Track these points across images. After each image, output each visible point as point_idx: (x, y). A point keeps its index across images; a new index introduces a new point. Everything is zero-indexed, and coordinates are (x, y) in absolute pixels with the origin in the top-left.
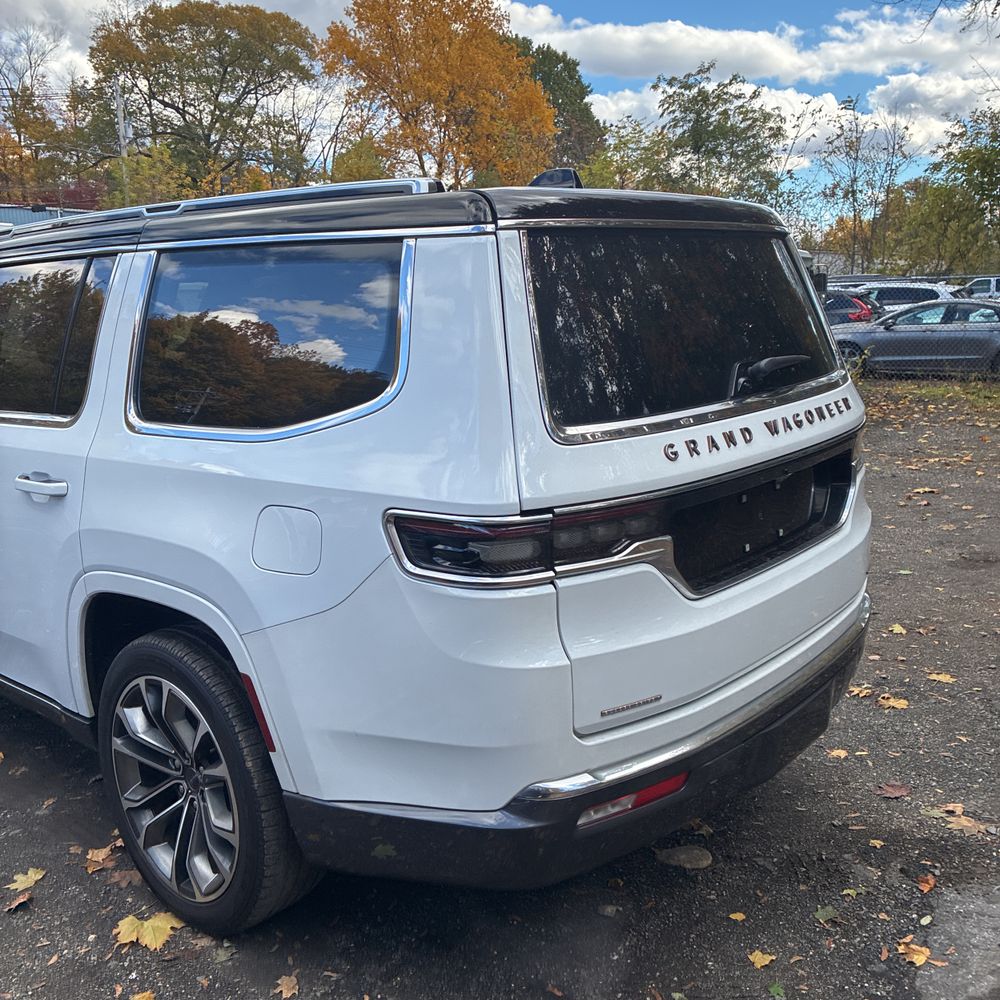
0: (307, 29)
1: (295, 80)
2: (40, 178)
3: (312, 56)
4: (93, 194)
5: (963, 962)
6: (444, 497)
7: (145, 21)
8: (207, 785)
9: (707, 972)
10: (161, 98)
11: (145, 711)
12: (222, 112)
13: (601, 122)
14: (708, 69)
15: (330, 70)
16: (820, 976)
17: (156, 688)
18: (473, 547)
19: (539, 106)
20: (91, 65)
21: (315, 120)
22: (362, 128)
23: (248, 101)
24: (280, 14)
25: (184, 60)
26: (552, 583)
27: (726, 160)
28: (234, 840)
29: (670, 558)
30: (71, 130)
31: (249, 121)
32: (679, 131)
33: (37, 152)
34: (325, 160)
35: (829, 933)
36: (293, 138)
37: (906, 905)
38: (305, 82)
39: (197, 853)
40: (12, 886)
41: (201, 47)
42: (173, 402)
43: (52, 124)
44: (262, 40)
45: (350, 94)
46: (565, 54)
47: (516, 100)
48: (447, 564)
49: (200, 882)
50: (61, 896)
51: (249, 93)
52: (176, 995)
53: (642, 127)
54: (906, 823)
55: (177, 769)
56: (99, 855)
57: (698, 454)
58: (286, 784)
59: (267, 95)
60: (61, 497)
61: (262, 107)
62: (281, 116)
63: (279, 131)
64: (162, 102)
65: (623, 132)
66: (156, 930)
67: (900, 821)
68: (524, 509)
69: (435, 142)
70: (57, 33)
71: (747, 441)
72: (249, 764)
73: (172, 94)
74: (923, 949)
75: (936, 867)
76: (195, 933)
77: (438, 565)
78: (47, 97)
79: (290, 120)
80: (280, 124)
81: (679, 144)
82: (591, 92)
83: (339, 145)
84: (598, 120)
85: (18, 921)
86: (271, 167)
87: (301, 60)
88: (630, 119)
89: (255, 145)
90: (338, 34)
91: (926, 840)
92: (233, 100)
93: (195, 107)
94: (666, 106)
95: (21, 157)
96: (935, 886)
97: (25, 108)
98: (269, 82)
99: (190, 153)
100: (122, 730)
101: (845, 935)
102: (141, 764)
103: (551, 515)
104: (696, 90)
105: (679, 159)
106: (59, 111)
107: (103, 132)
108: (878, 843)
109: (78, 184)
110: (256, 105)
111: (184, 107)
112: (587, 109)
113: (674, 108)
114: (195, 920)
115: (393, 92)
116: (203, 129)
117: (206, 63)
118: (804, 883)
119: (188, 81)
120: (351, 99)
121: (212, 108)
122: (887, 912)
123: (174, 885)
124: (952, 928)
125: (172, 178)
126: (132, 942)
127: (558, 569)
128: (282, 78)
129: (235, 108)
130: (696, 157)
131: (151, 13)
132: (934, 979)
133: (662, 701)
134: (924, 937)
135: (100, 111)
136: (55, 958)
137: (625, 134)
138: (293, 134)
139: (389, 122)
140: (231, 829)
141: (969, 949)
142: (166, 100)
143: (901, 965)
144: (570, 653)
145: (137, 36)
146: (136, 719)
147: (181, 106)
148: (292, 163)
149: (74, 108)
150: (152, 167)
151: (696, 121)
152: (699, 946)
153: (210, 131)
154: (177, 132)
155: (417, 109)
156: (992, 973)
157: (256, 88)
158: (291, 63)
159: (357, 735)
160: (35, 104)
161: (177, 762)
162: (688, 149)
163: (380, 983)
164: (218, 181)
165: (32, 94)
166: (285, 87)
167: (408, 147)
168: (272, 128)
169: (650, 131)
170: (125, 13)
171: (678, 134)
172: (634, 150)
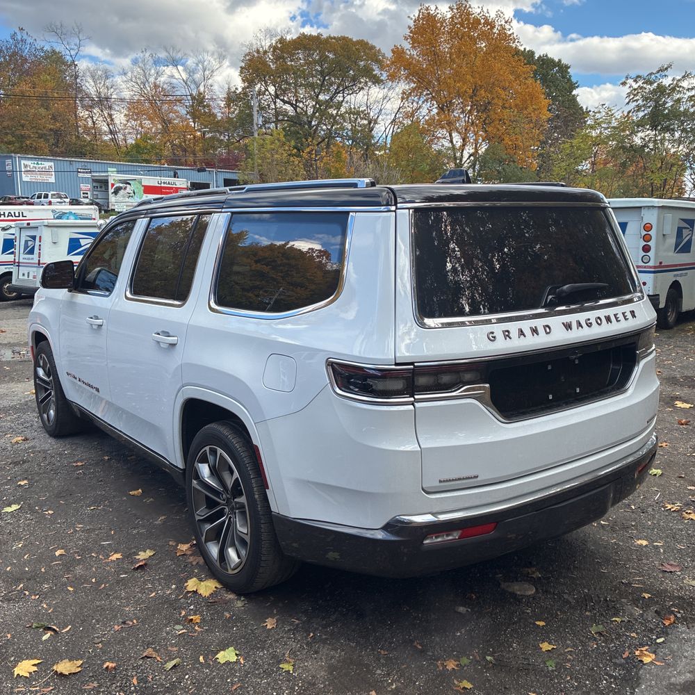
0: (379, 50)
1: (370, 84)
2: (205, 150)
3: (382, 68)
4: (237, 159)
5: (674, 664)
6: (356, 353)
7: (275, 48)
8: (237, 509)
9: (511, 649)
10: (282, 98)
11: (209, 465)
12: (320, 106)
13: (584, 108)
14: (666, 69)
15: (392, 77)
16: (581, 661)
17: (214, 452)
18: (369, 381)
19: (538, 98)
20: (240, 78)
21: (381, 110)
22: (412, 115)
23: (337, 98)
24: (363, 41)
25: (298, 73)
26: (413, 404)
27: (677, 135)
28: (248, 539)
29: (488, 397)
30: (225, 120)
31: (338, 112)
32: (641, 114)
33: (204, 134)
34: (386, 137)
35: (595, 639)
36: (366, 122)
37: (651, 631)
38: (377, 85)
39: (230, 546)
40: (137, 557)
41: (310, 63)
42: (257, 296)
43: (214, 116)
44: (349, 58)
45: (404, 93)
46: (560, 61)
47: (521, 94)
48: (357, 390)
49: (231, 563)
50: (161, 565)
51: (339, 93)
52: (212, 619)
53: (613, 112)
54: (671, 587)
55: (224, 500)
56: (184, 547)
57: (510, 338)
58: (274, 508)
59: (350, 94)
60: (174, 345)
61: (347, 102)
62: (359, 108)
63: (357, 118)
64: (283, 100)
65: (598, 116)
66: (207, 587)
67: (668, 585)
68: (397, 362)
69: (461, 124)
70: (222, 57)
71: (547, 333)
72: (257, 496)
73: (290, 95)
74: (651, 655)
75: (680, 613)
76: (227, 591)
77: (352, 390)
78: (212, 99)
79: (365, 110)
80: (358, 113)
81: (641, 124)
82: (577, 87)
83: (396, 127)
84: (582, 107)
85: (138, 574)
86: (350, 142)
87: (374, 71)
88: (604, 106)
89: (340, 128)
90: (398, 53)
91: (679, 598)
92: (328, 98)
93: (303, 103)
94: (632, 96)
95: (194, 137)
96: (674, 622)
97: (199, 106)
98: (352, 86)
99: (298, 133)
100: (197, 476)
101: (605, 642)
102: (206, 496)
103: (412, 367)
104: (656, 84)
105: (640, 134)
106: (219, 109)
107: (245, 120)
108: (647, 596)
109: (228, 154)
110: (342, 101)
111: (296, 103)
112: (574, 99)
113: (638, 97)
114: (228, 584)
115: (433, 91)
116: (308, 117)
117: (313, 74)
118: (590, 611)
119: (300, 86)
120: (405, 96)
121: (314, 103)
122: (637, 633)
123: (218, 564)
124: (675, 646)
125: (285, 150)
126: (193, 591)
127: (416, 397)
128: (360, 83)
129: (328, 104)
130: (654, 132)
131: (280, 44)
132: (652, 671)
133: (479, 479)
134: (655, 648)
135: (243, 107)
136: (154, 594)
137: (599, 117)
138: (366, 119)
139: (430, 111)
140: (246, 532)
141: (680, 658)
142: (285, 99)
143: (634, 661)
144: (421, 444)
145: (270, 59)
146: (204, 470)
147: (294, 103)
148: (363, 138)
149: (228, 106)
150: (272, 143)
151: (656, 106)
152: (511, 636)
153: (312, 119)
154: (291, 119)
155: (450, 102)
156: (689, 672)
157: (343, 90)
158: (368, 72)
159: (309, 482)
160: (205, 103)
161: (224, 496)
162: (648, 127)
163: (320, 628)
164: (314, 152)
165: (204, 96)
166: (362, 88)
167: (442, 128)
168: (352, 116)
169: (618, 115)
170: (263, 44)
171: (640, 116)
172: (606, 129)
